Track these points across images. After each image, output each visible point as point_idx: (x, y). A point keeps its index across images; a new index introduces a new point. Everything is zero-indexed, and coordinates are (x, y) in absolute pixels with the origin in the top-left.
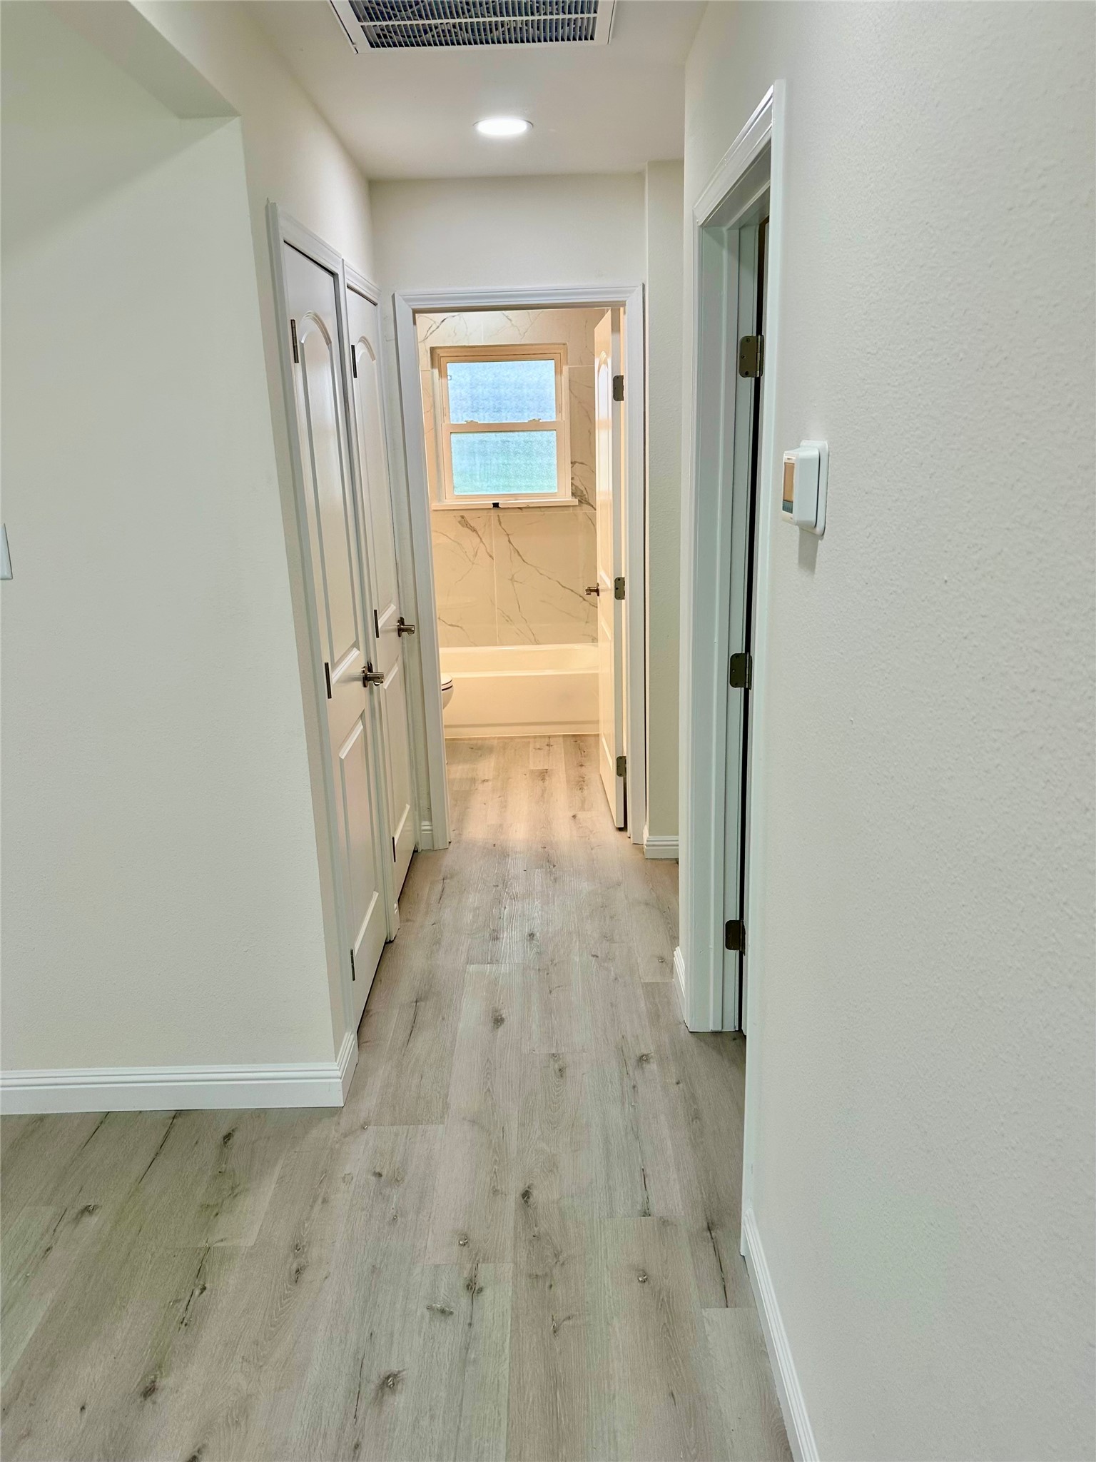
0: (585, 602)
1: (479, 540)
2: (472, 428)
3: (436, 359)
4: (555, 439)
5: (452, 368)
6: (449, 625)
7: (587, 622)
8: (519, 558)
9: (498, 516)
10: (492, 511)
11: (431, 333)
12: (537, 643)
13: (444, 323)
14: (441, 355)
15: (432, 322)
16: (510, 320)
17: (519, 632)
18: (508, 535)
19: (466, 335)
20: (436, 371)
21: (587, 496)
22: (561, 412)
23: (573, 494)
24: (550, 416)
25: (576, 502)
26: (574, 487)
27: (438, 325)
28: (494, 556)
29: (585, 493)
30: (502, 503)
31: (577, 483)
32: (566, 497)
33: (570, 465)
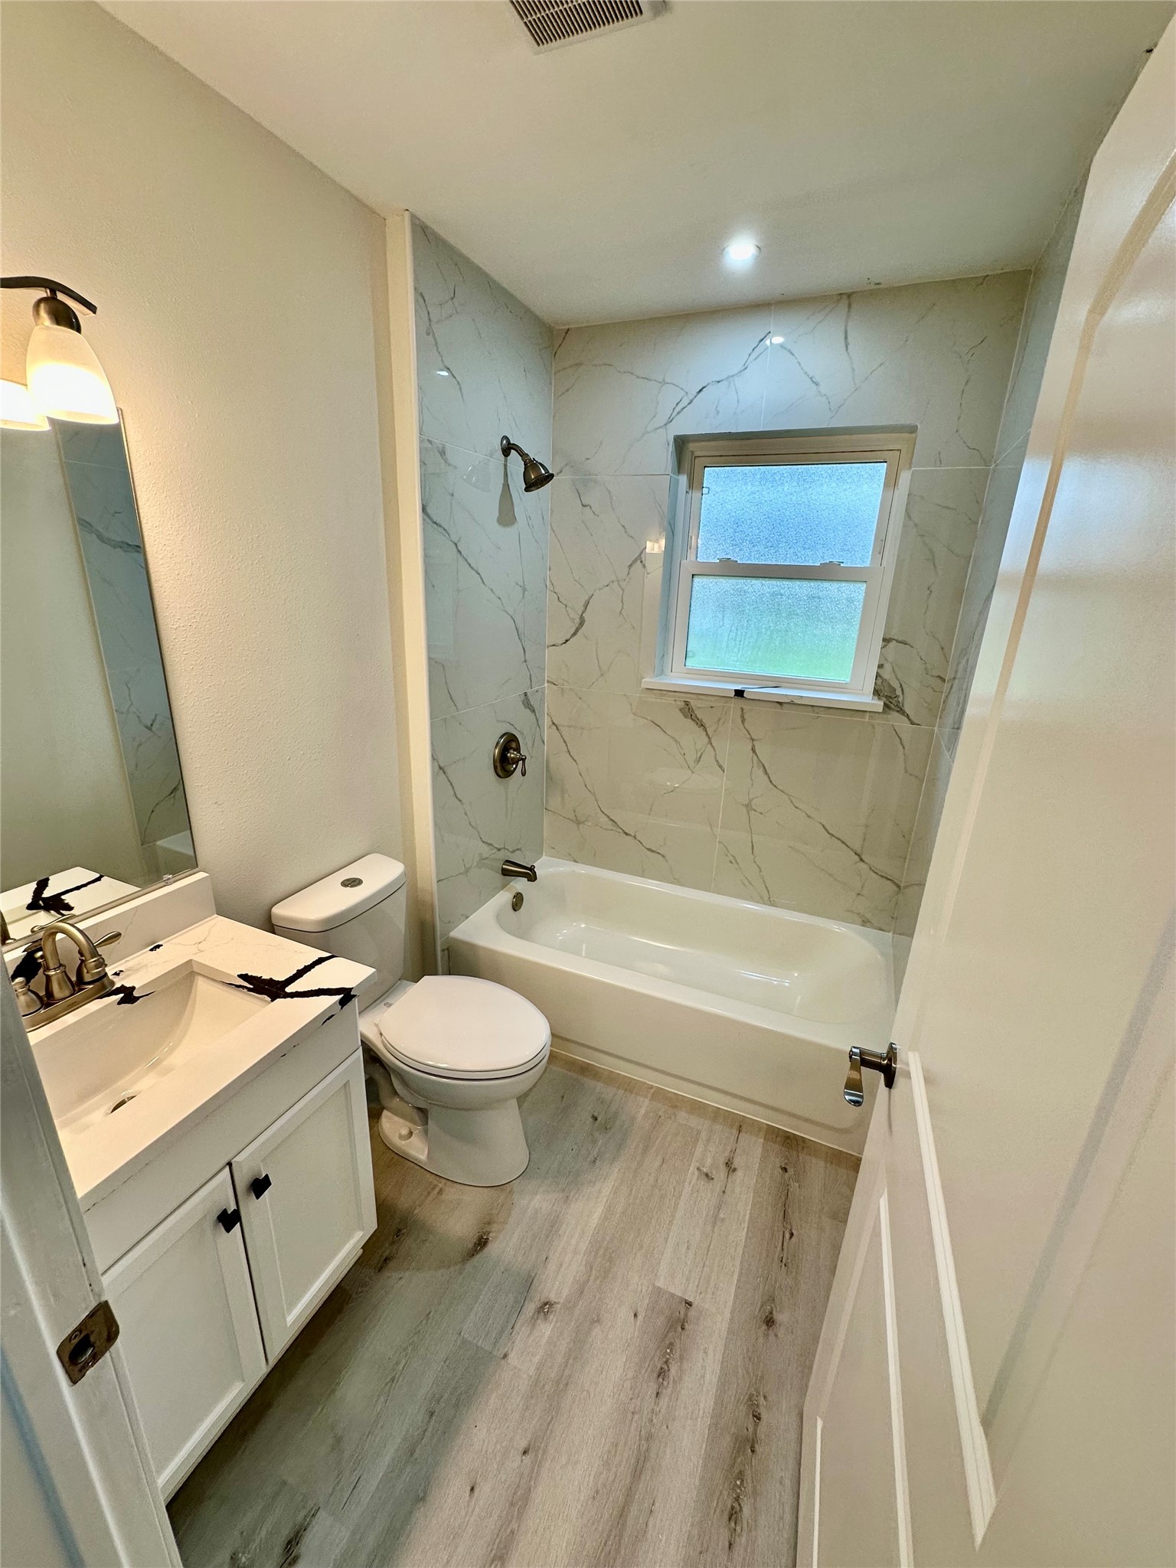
0: (861, 863)
1: (706, 740)
2: (730, 569)
3: (687, 457)
4: (861, 597)
5: (712, 476)
6: (648, 849)
7: (858, 894)
8: (766, 777)
9: (742, 709)
10: (733, 700)
11: (679, 413)
12: (772, 904)
13: (702, 393)
14: (697, 454)
15: (683, 393)
16: (817, 384)
17: (747, 883)
18: (753, 740)
19: (735, 413)
20: (683, 479)
21: (900, 699)
22: (882, 552)
23: (877, 692)
24: (862, 557)
25: (878, 705)
26: (879, 681)
27: (691, 397)
28: (725, 767)
29: (899, 692)
30: (751, 690)
31: (887, 674)
32: (865, 698)
33: (880, 643)
